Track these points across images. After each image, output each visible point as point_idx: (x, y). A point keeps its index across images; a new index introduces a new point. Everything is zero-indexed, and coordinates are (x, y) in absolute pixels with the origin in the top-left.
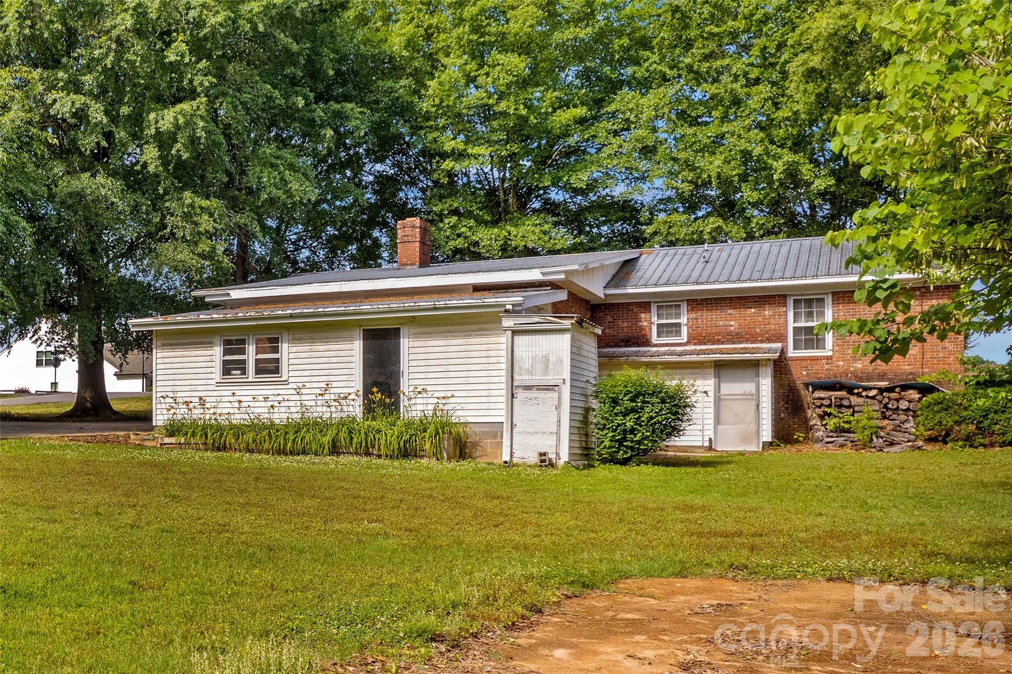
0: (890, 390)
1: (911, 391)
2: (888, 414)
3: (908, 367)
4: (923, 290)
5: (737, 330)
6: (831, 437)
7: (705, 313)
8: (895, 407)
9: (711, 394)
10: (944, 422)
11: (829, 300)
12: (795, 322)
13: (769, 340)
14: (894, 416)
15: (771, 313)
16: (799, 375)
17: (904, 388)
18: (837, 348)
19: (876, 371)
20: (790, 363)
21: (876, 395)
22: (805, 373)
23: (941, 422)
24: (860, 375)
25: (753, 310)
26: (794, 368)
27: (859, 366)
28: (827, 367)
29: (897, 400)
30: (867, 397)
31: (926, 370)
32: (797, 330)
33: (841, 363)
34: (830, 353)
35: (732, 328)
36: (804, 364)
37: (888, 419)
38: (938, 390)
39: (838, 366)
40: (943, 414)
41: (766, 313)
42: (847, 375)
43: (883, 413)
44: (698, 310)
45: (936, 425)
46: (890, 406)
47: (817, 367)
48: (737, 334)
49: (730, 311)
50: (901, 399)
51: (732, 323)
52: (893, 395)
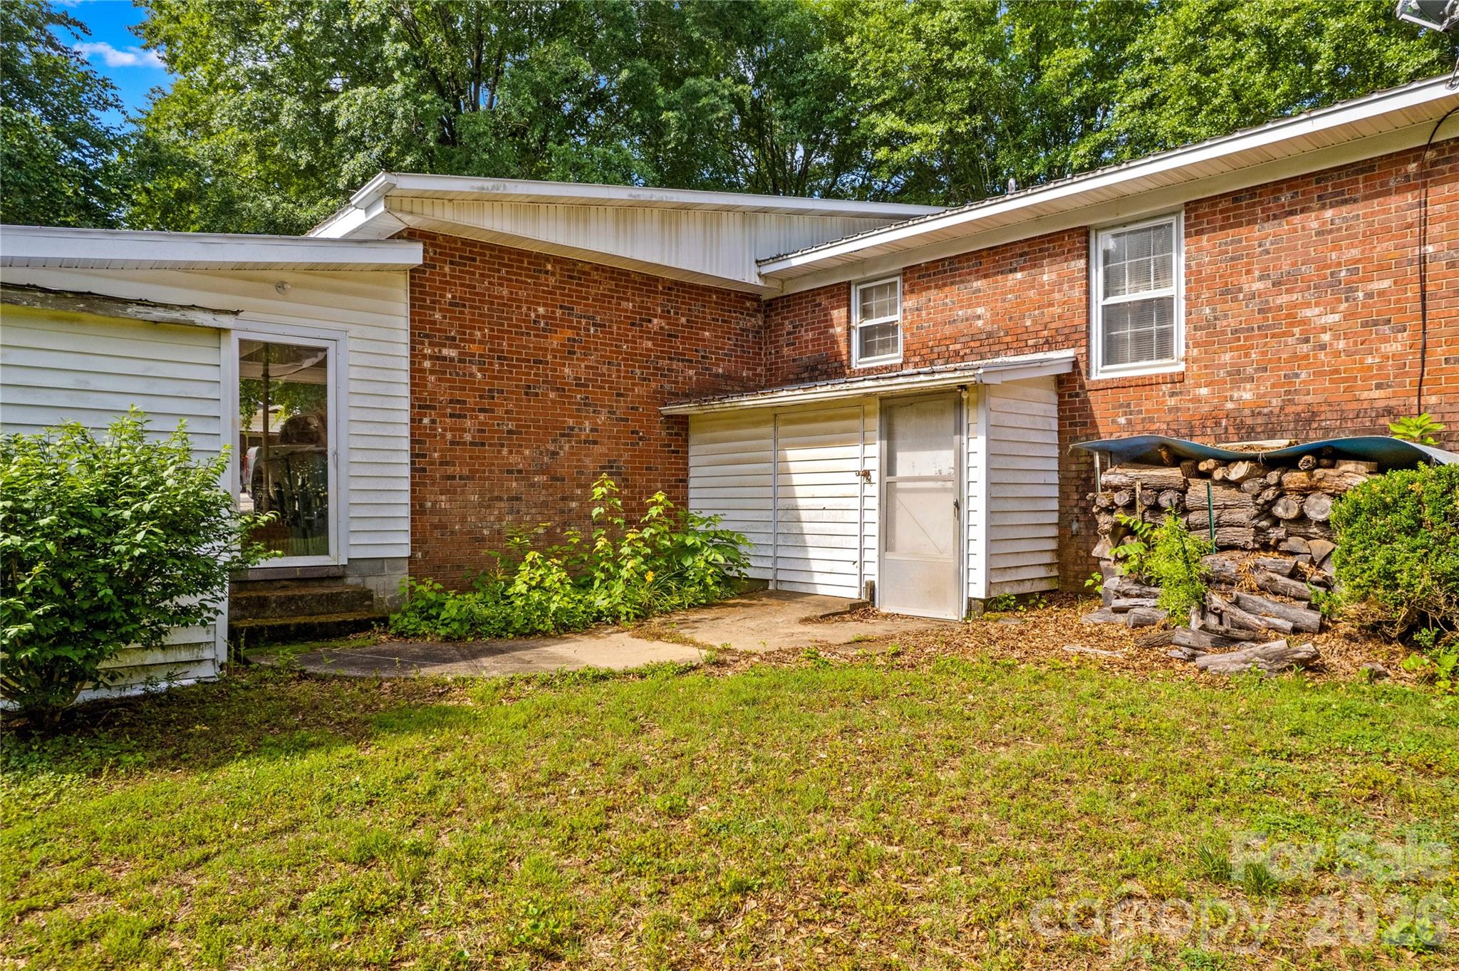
0: (1286, 462)
1: (1349, 466)
2: (1276, 533)
3: (1376, 394)
4: (1430, 155)
5: (988, 328)
6: (1126, 595)
7: (933, 294)
8: (1293, 514)
9: (875, 477)
10: (1403, 578)
11: (1178, 225)
12: (1106, 295)
13: (1050, 344)
14: (1294, 543)
15: (1054, 276)
16: (1112, 428)
17: (1331, 455)
18: (1195, 352)
19: (1290, 409)
20: (1091, 396)
21: (1243, 479)
22: (1122, 420)
23: (1390, 576)
24: (1249, 421)
25: (1019, 275)
26: (1099, 407)
27: (1247, 396)
28: (1172, 402)
29: (1304, 493)
30: (1225, 482)
31: (1433, 400)
32: (1113, 315)
33: (1204, 391)
34: (1181, 367)
35: (980, 323)
36: (1122, 396)
37: (1275, 548)
38: (1428, 460)
39: (1197, 400)
40: (1402, 544)
41: (1045, 277)
42: (1218, 424)
43: (1259, 530)
44: (920, 291)
45: (1375, 584)
46: (1279, 511)
47: (1147, 405)
48: (990, 335)
49: (978, 284)
50: (1314, 489)
51: (980, 311)
52: (1294, 479)
